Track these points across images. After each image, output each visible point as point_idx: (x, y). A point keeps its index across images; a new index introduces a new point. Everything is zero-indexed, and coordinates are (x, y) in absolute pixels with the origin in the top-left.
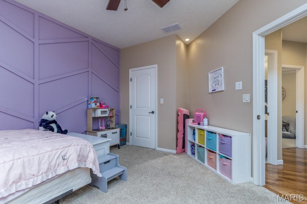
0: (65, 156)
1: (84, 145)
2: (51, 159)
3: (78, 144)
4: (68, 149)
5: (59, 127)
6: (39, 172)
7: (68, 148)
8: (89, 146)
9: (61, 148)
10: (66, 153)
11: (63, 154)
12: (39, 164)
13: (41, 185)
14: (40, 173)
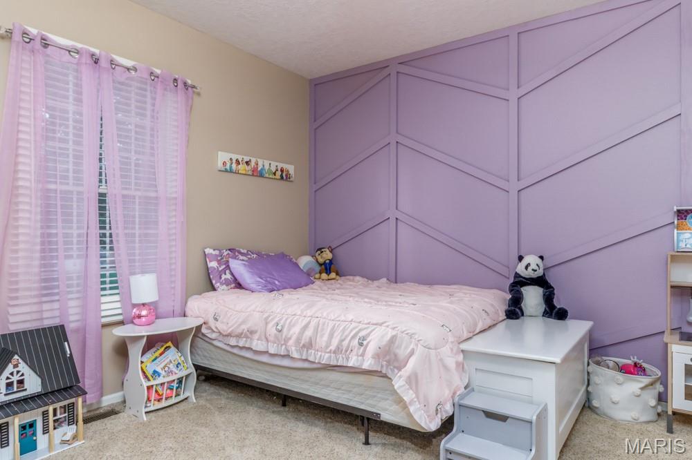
0: (364, 338)
1: (407, 334)
2: (346, 333)
3: (395, 326)
4: (373, 330)
5: (549, 299)
6: (327, 347)
7: (375, 326)
8: (418, 341)
9: (366, 322)
10: (368, 335)
11: (362, 334)
12: (331, 336)
13: (332, 370)
14: (328, 350)
